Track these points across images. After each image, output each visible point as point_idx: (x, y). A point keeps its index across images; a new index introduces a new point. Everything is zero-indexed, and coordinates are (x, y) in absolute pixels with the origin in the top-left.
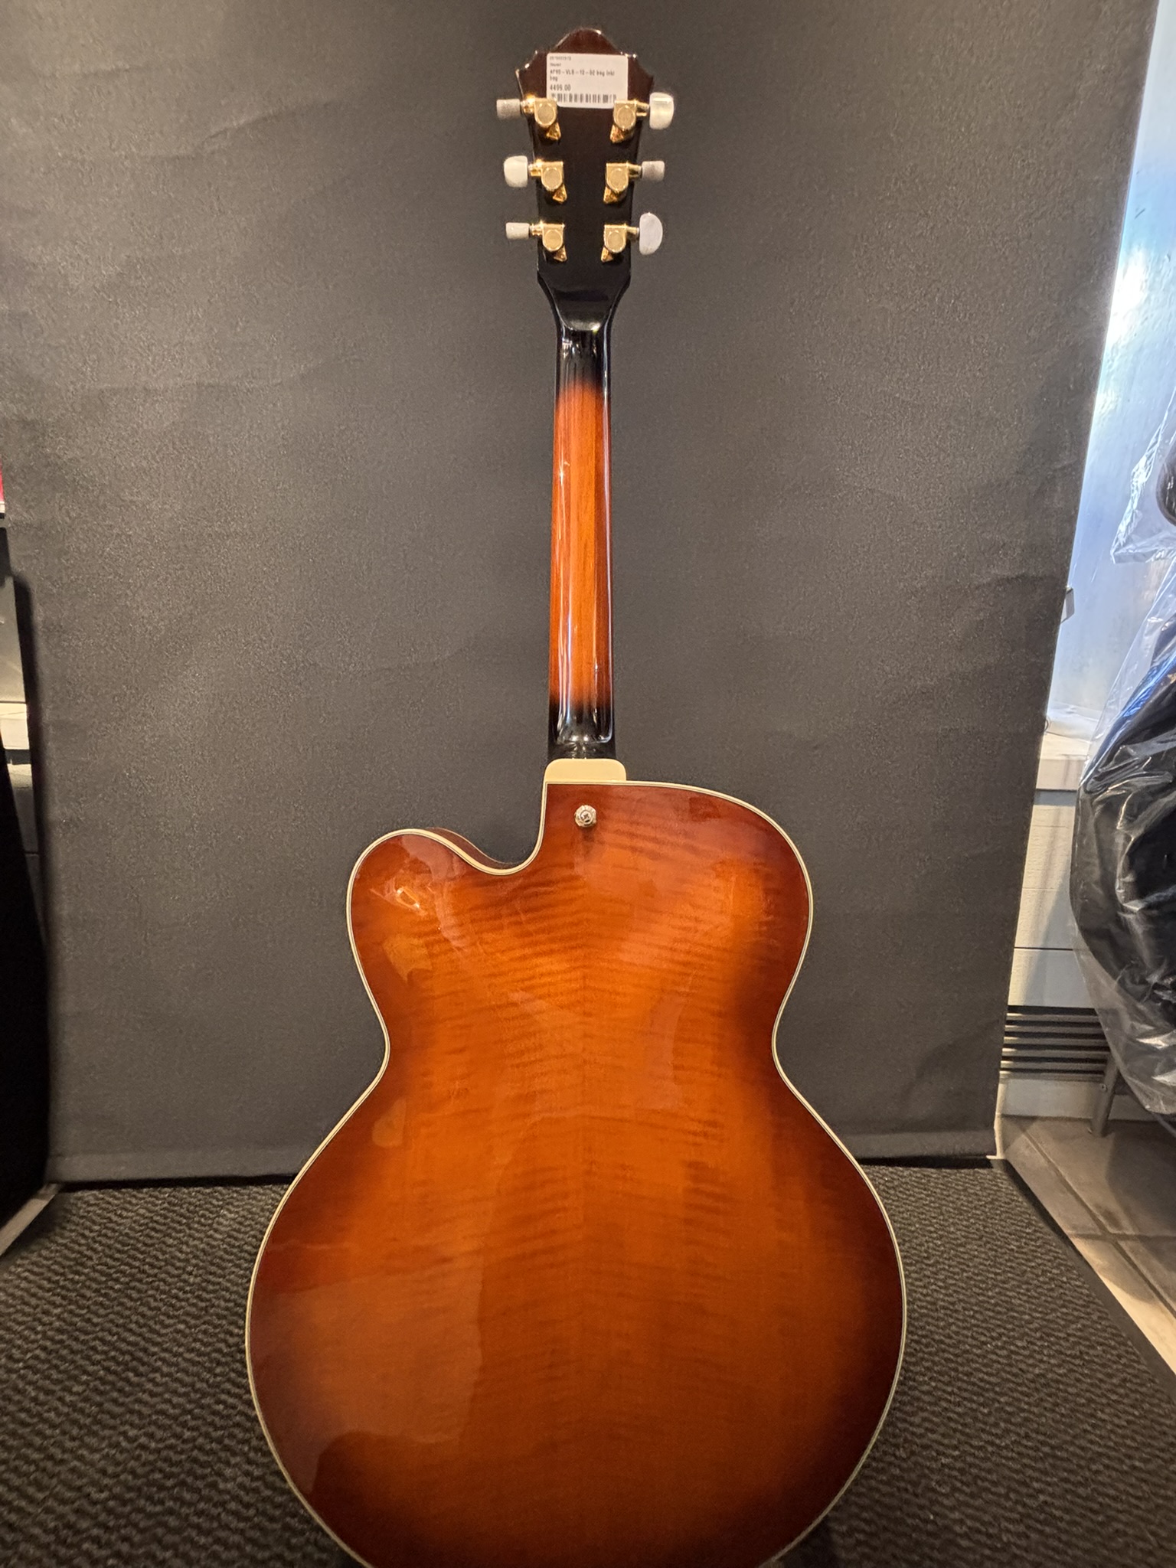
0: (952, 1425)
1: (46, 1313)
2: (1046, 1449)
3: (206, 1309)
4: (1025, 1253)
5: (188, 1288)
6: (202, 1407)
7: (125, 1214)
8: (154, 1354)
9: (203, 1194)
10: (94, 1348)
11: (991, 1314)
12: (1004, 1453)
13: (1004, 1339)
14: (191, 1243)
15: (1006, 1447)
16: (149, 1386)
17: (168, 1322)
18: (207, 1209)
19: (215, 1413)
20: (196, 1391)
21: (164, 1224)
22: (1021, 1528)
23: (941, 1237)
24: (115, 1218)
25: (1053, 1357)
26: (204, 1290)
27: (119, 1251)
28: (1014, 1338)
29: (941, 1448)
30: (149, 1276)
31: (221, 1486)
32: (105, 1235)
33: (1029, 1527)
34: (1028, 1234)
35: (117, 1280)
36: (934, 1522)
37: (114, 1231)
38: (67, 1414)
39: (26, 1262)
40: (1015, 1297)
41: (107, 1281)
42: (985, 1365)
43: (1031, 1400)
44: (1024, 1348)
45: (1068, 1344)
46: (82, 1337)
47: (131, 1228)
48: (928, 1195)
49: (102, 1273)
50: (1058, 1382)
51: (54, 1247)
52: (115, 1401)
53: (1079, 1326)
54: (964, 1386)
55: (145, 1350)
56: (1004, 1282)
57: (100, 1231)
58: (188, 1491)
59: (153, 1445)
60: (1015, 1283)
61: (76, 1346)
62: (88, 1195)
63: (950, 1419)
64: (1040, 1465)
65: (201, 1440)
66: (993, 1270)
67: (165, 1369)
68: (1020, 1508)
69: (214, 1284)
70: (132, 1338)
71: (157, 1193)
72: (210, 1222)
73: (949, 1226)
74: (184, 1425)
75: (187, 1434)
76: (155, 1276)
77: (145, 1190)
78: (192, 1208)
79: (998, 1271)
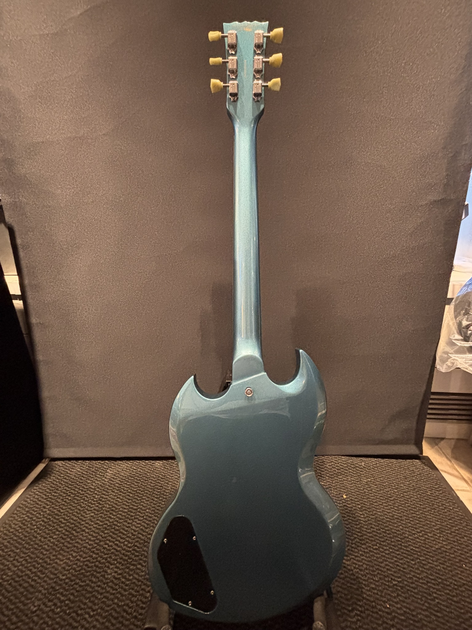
0: (398, 567)
1: (44, 507)
2: (440, 581)
3: (101, 508)
4: (435, 497)
5: (95, 500)
6: (100, 546)
7: (72, 470)
8: (83, 525)
9: (100, 463)
10: (61, 522)
11: (418, 522)
12: (421, 581)
13: (423, 533)
14: (96, 482)
15: (422, 578)
16: (81, 537)
17: (88, 512)
18: (102, 469)
19: (104, 548)
20: (97, 539)
21: (86, 475)
22: (427, 613)
23: (396, 489)
24: (69, 472)
25: (445, 541)
26: (101, 500)
27: (70, 485)
28: (427, 532)
29: (393, 578)
30: (81, 494)
31: (106, 576)
32: (65, 478)
33: (431, 613)
34: (436, 488)
35: (69, 496)
36: (389, 608)
37: (68, 477)
38: (51, 546)
39: (37, 488)
40: (428, 515)
41: (66, 496)
42: (414, 543)
43: (434, 559)
44: (431, 537)
45: (451, 536)
46: (57, 517)
47: (75, 476)
48: (392, 471)
49: (64, 493)
50: (446, 552)
51: (47, 483)
52: (68, 542)
53: (457, 528)
54: (404, 552)
55: (79, 523)
56: (424, 508)
57: (63, 477)
58: (94, 578)
59: (82, 559)
60: (429, 509)
61: (55, 521)
62: (59, 463)
63: (398, 565)
64: (437, 587)
65: (99, 559)
66: (420, 503)
67: (87, 530)
68: (426, 604)
69: (105, 498)
70: (75, 518)
71: (84, 463)
72: (103, 474)
73: (401, 484)
74: (93, 552)
75: (94, 556)
76: (83, 494)
77: (80, 461)
78: (97, 469)
79: (421, 503)
